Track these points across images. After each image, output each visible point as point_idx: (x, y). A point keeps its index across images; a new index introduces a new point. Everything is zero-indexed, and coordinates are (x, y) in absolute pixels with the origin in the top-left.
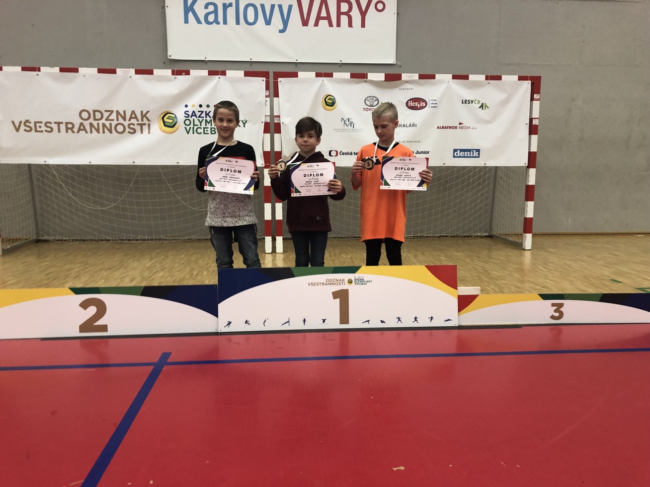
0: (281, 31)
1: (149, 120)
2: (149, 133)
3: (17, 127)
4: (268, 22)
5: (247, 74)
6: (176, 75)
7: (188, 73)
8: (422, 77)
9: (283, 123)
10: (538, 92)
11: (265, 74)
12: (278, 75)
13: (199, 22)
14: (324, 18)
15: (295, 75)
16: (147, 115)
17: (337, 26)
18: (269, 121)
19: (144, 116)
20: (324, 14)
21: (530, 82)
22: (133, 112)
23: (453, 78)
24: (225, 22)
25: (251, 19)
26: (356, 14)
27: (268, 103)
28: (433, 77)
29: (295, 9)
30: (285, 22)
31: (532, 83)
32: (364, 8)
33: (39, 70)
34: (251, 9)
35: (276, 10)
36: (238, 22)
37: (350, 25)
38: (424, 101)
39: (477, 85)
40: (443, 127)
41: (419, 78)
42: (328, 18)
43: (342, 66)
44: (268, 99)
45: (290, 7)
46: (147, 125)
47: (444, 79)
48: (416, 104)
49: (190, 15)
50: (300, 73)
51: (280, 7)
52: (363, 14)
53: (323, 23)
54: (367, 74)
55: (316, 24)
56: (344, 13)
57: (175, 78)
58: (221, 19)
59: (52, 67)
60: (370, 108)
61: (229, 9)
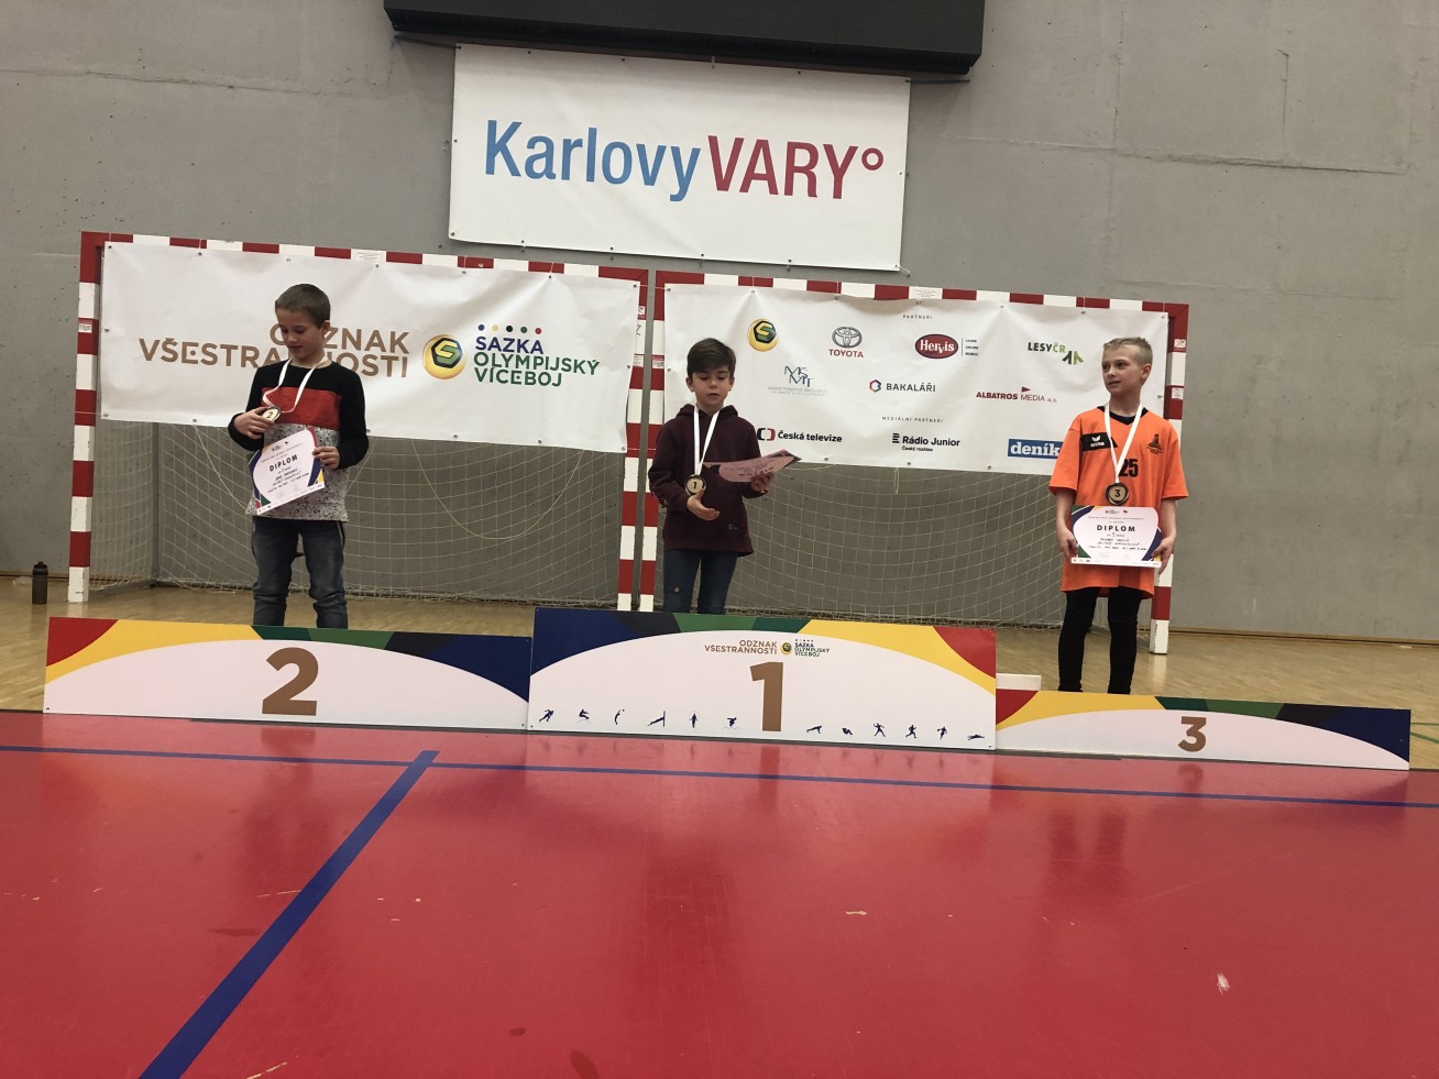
0: (674, 198)
1: (405, 351)
2: (404, 376)
3: (149, 351)
4: (650, 179)
5: (604, 273)
6: (467, 267)
7: (489, 264)
8: (948, 294)
9: (669, 370)
10: (1183, 336)
11: (640, 275)
12: (665, 278)
13: (515, 172)
14: (760, 177)
15: (699, 279)
16: (403, 341)
17: (786, 194)
18: (641, 365)
19: (395, 342)
20: (760, 168)
21: (1166, 314)
22: (376, 334)
23: (1011, 301)
24: (566, 175)
25: (617, 171)
26: (823, 171)
27: (643, 331)
28: (971, 296)
29: (705, 157)
30: (684, 182)
31: (1170, 317)
32: (840, 163)
33: (204, 245)
34: (617, 157)
35: (668, 156)
36: (591, 177)
37: (812, 192)
38: (951, 341)
39: (1059, 315)
40: (989, 395)
41: (944, 297)
42: (769, 177)
43: (791, 270)
44: (643, 323)
45: (695, 153)
46: (401, 361)
47: (994, 301)
48: (935, 346)
49: (499, 158)
50: (708, 277)
51: (676, 151)
52: (839, 173)
53: (759, 186)
54: (840, 284)
55: (745, 188)
56: (800, 170)
57: (464, 272)
58: (557, 168)
59: (228, 241)
60: (843, 349)
61: (575, 152)
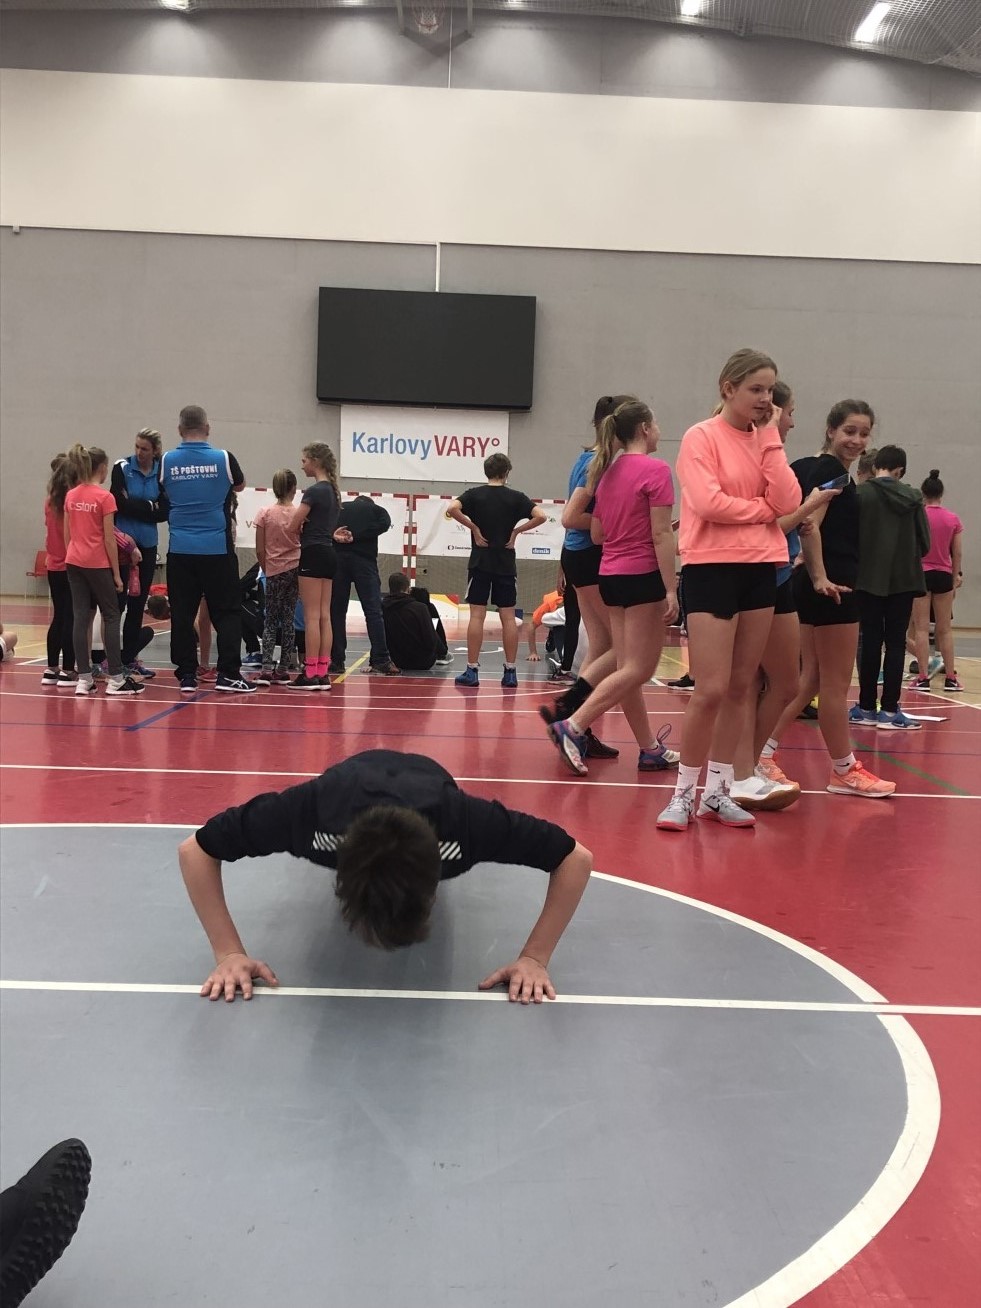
0: (422, 459)
4: (413, 452)
11: (407, 496)
12: (415, 497)
13: (363, 451)
14: (454, 450)
15: (428, 497)
17: (464, 456)
18: (408, 526)
20: (454, 447)
24: (382, 452)
25: (401, 450)
26: (477, 447)
27: (408, 514)
29: (433, 445)
30: (426, 453)
32: (483, 444)
34: (401, 443)
35: (420, 443)
36: (391, 452)
37: (473, 455)
42: (457, 450)
44: (408, 512)
45: (430, 442)
49: (358, 446)
50: (432, 494)
51: (422, 442)
52: (483, 447)
53: (453, 453)
55: (448, 454)
56: (469, 447)
58: (379, 449)
61: (385, 443)
